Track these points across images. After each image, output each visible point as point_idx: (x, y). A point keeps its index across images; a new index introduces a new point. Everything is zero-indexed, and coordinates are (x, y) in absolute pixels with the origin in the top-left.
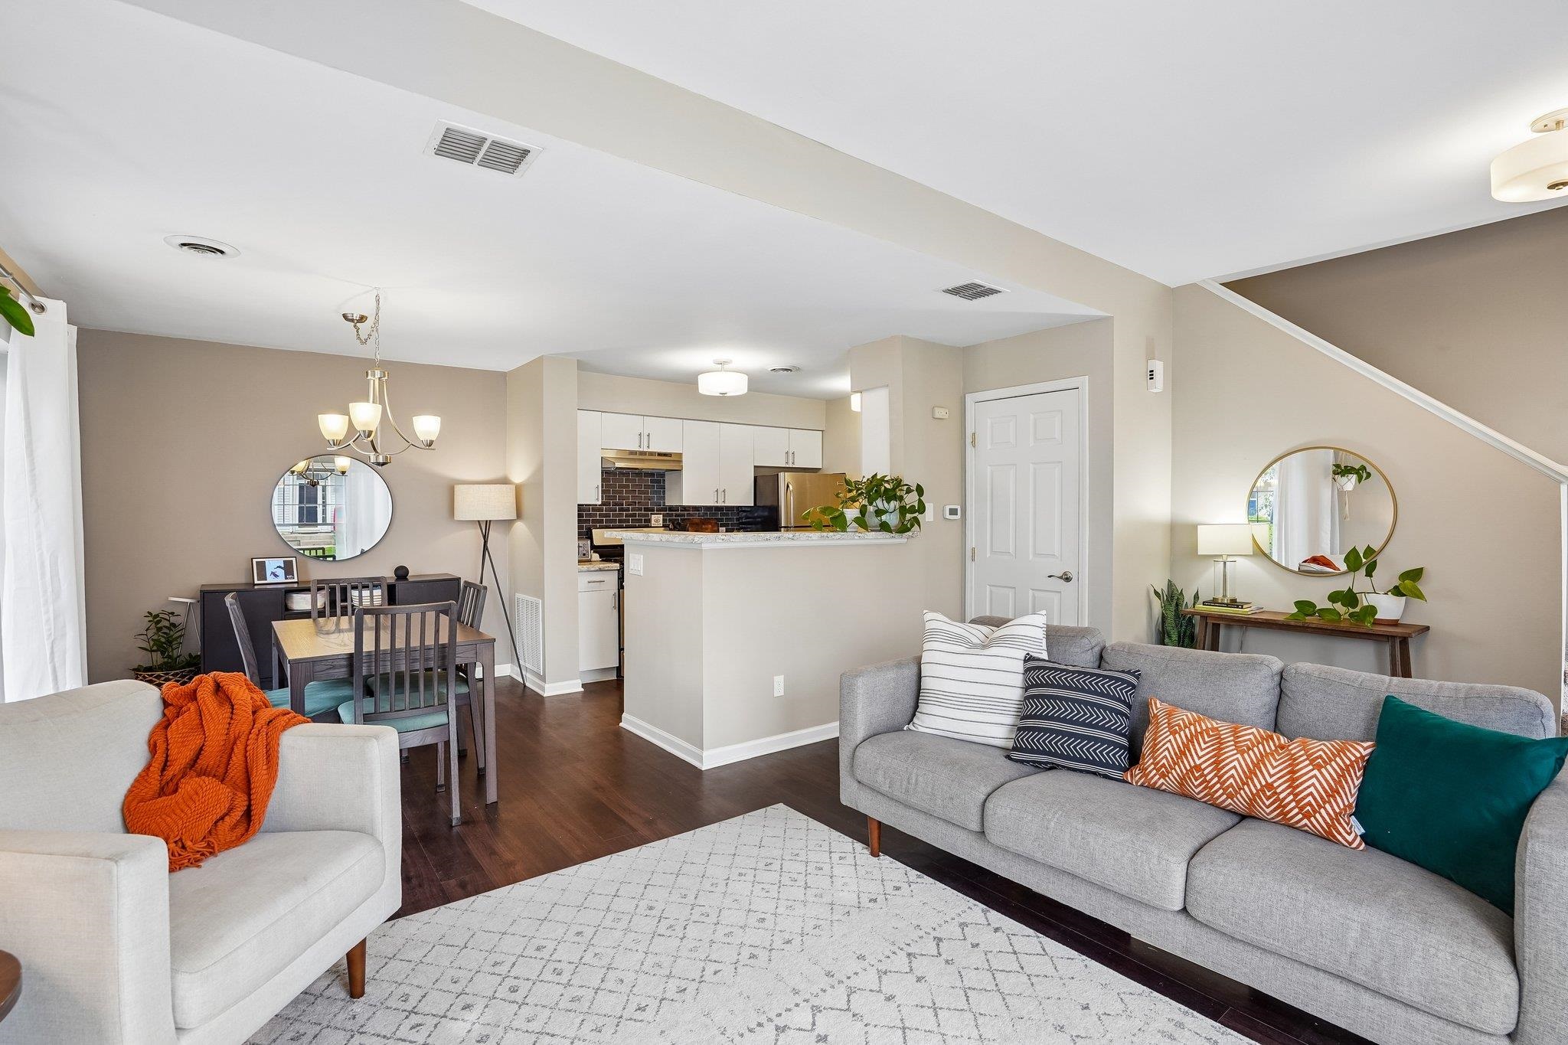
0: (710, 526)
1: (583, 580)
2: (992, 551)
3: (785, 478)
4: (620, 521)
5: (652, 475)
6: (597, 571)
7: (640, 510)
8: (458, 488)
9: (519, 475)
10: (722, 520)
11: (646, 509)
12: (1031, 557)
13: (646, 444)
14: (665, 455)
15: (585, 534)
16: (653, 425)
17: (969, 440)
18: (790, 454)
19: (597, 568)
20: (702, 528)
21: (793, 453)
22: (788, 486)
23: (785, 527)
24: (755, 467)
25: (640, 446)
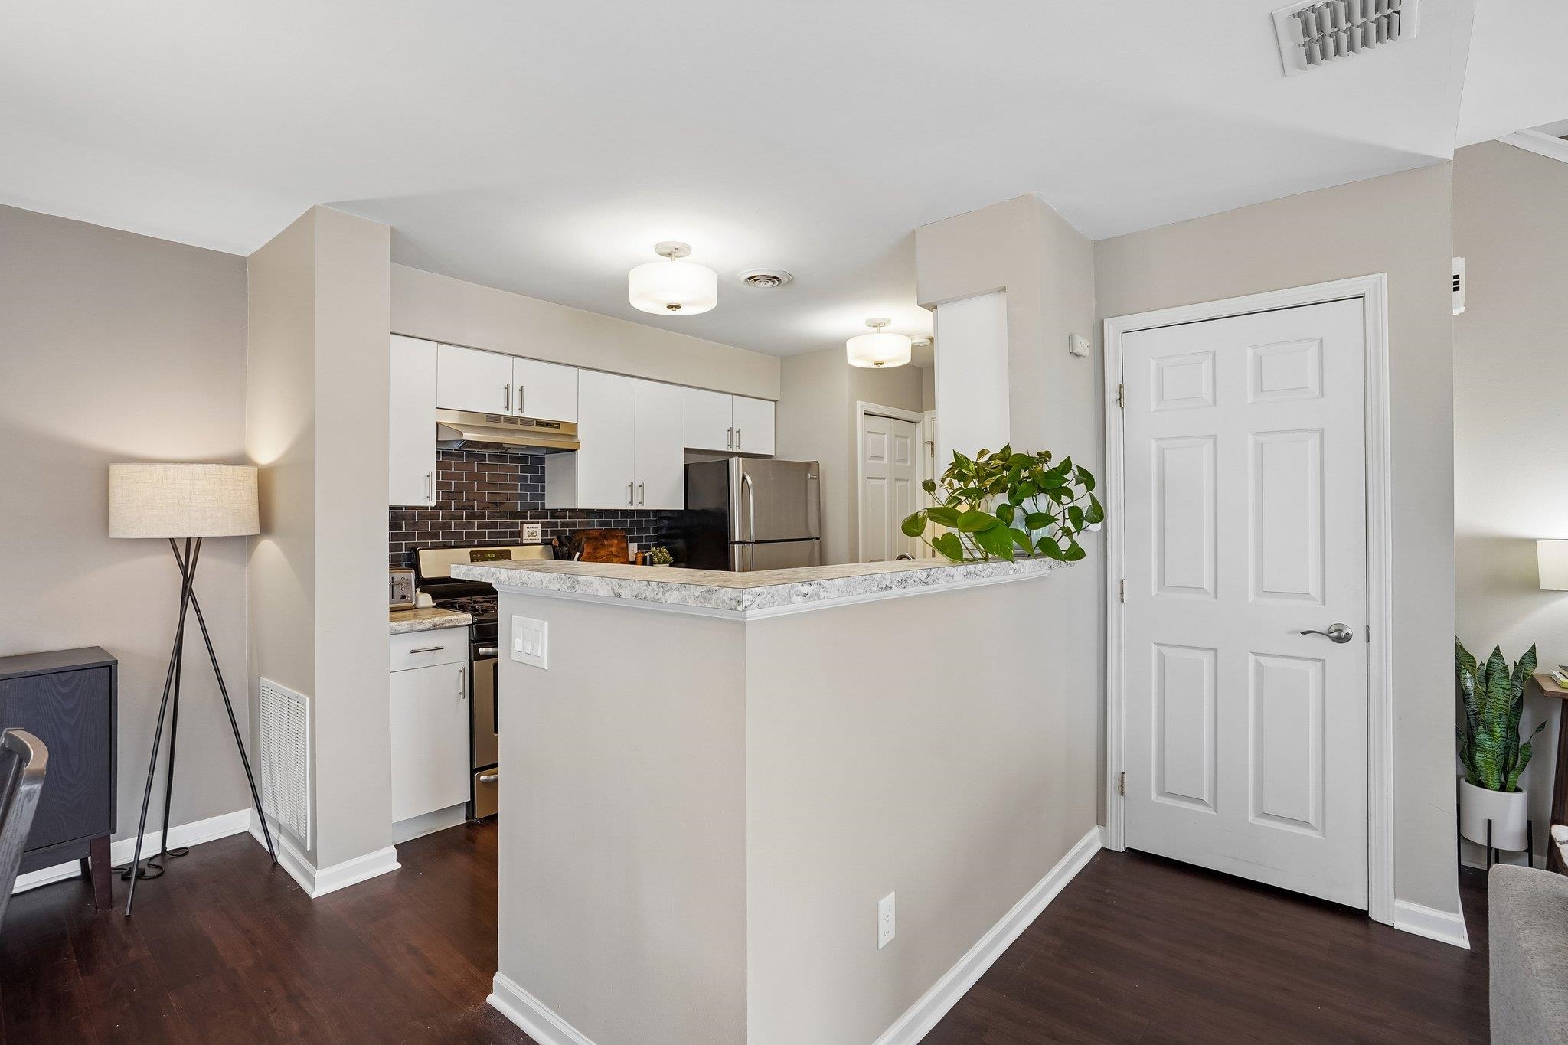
0: (616, 541)
1: (399, 649)
2: (1162, 584)
3: (736, 466)
4: (468, 535)
5: (523, 459)
6: (429, 629)
7: (503, 515)
8: (117, 471)
9: (267, 451)
10: (631, 531)
11: (514, 515)
12: (1251, 597)
13: (517, 405)
14: (549, 424)
15: (404, 558)
16: (528, 373)
17: (1111, 396)
18: (734, 435)
19: (429, 626)
20: (604, 545)
21: (738, 432)
22: (744, 478)
23: (740, 543)
24: (687, 451)
25: (507, 408)
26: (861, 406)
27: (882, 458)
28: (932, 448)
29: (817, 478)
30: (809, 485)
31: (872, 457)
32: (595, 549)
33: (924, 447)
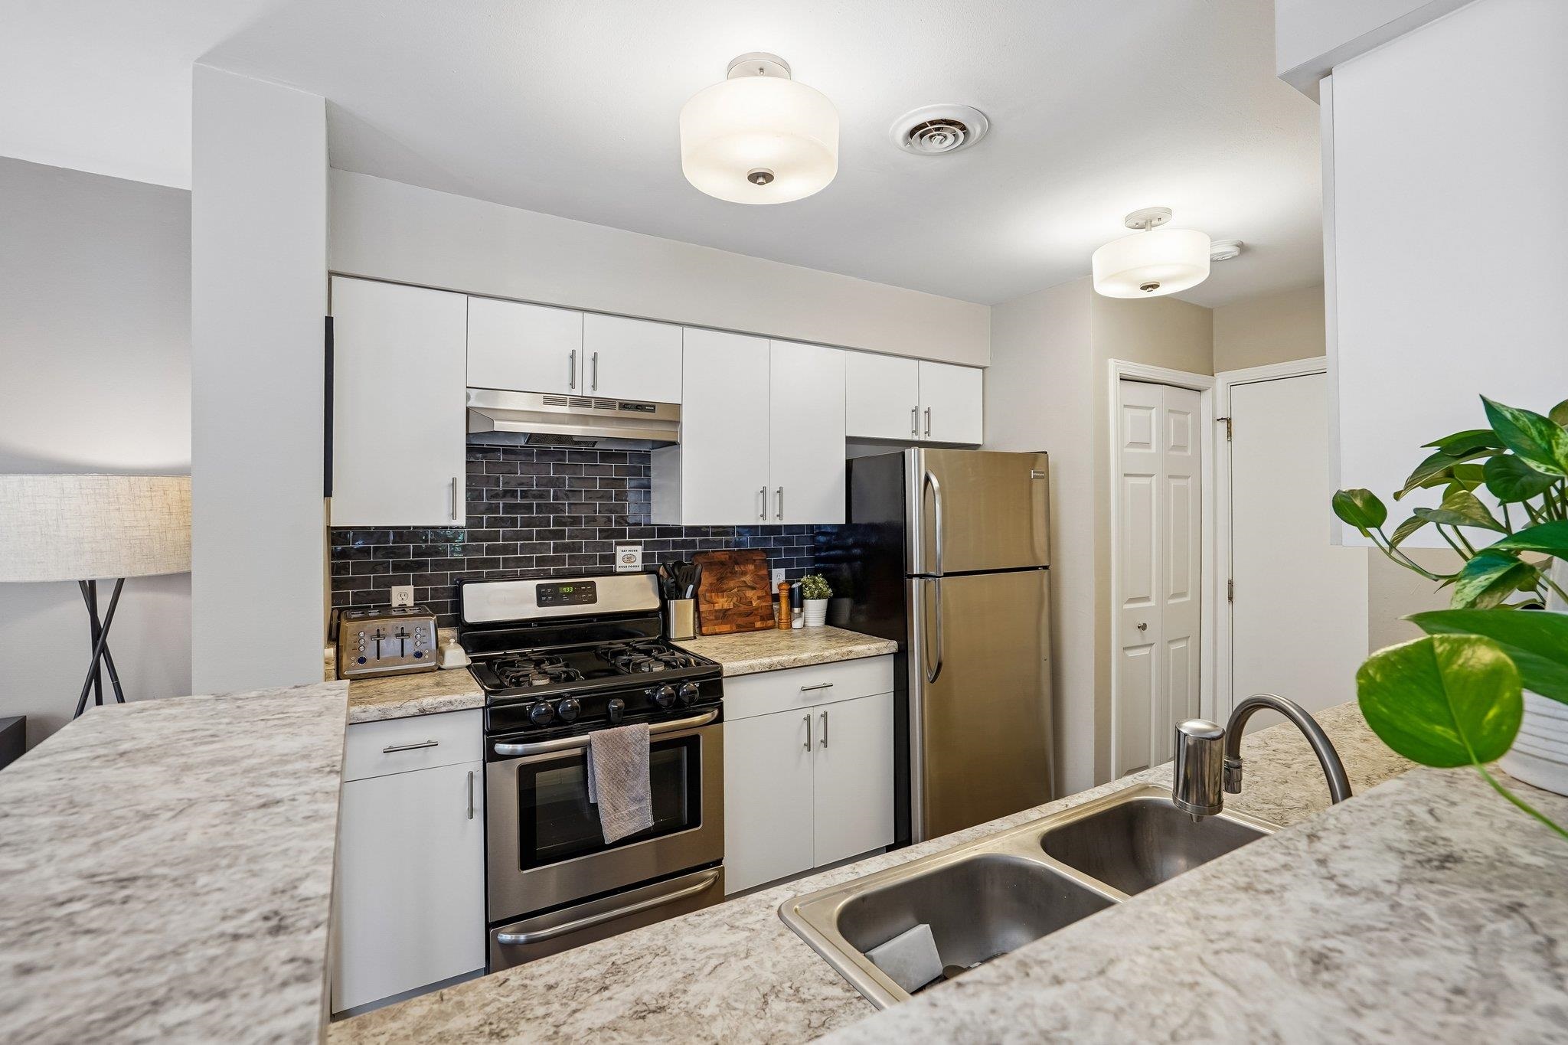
0: (751, 567)
3: (916, 463)
4: (539, 562)
5: (619, 456)
6: (414, 716)
7: (591, 534)
10: (778, 552)
11: (606, 534)
13: (588, 381)
14: (639, 406)
16: (603, 336)
18: (922, 416)
19: (413, 711)
20: (733, 573)
21: (928, 412)
22: (927, 480)
23: (920, 576)
24: (850, 440)
25: (572, 385)
26: (1115, 368)
27: (1147, 445)
28: (1229, 429)
29: (1045, 477)
30: (1034, 487)
31: (1133, 444)
32: (720, 579)
33: (1214, 429)
